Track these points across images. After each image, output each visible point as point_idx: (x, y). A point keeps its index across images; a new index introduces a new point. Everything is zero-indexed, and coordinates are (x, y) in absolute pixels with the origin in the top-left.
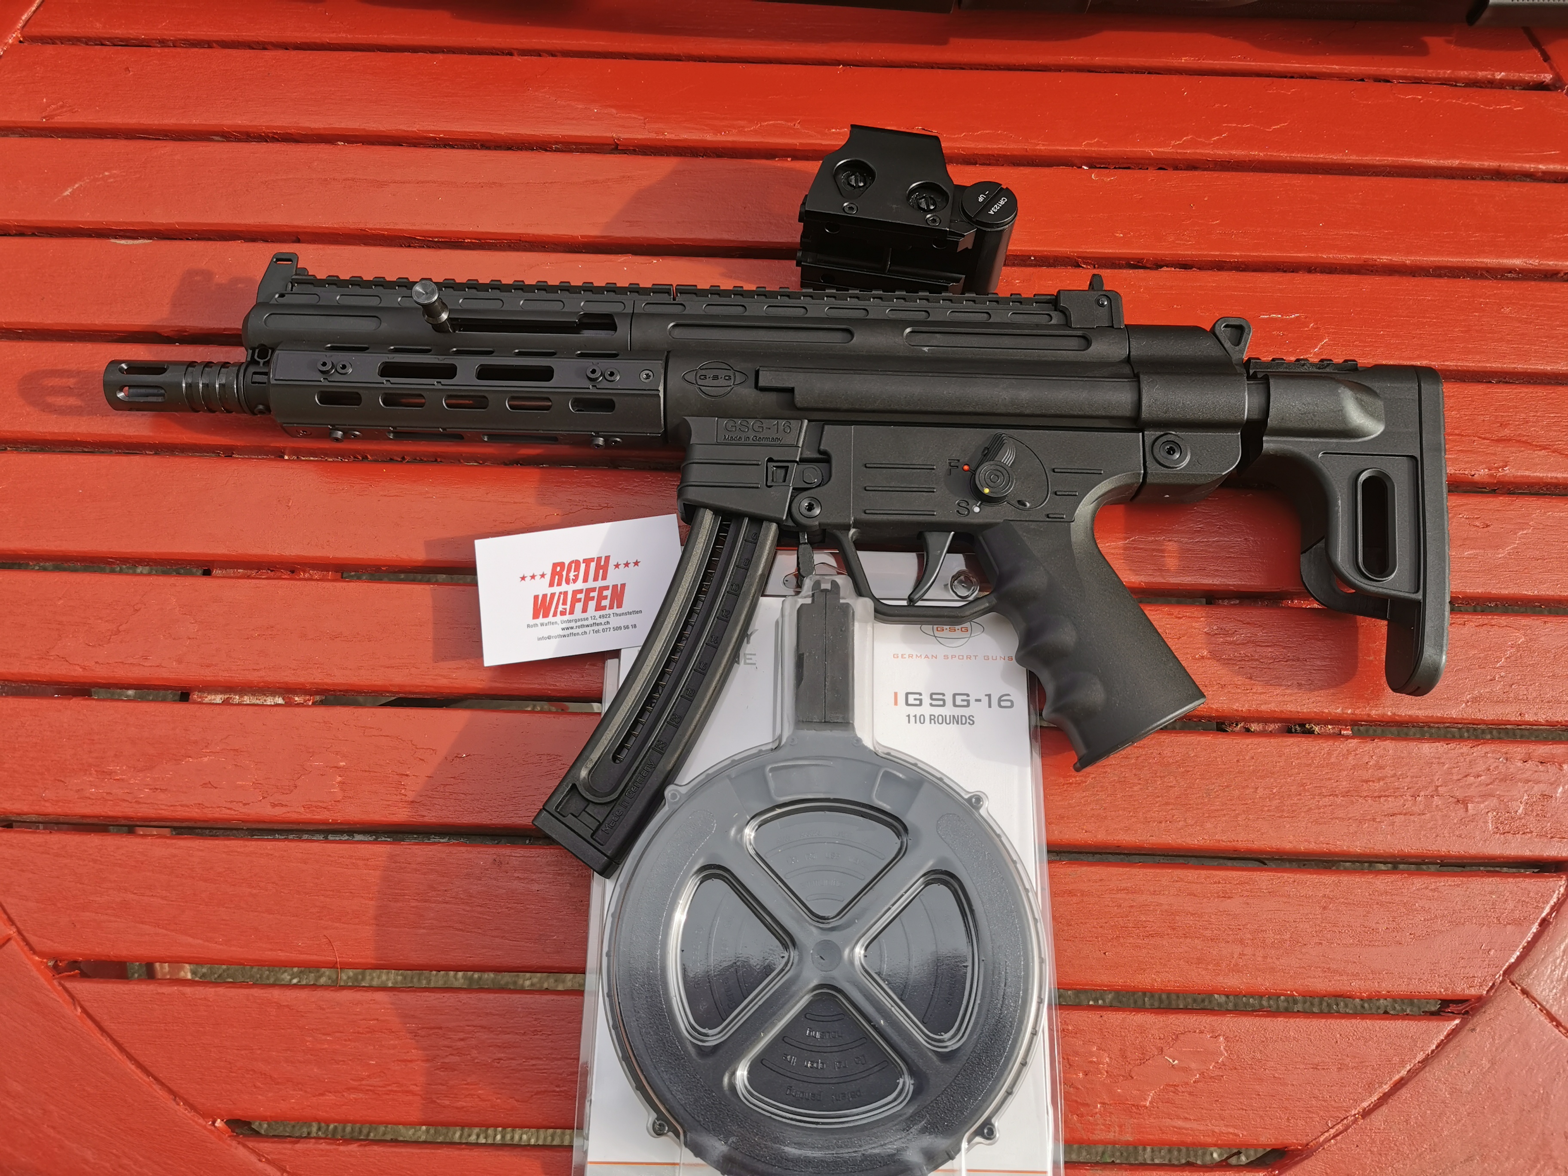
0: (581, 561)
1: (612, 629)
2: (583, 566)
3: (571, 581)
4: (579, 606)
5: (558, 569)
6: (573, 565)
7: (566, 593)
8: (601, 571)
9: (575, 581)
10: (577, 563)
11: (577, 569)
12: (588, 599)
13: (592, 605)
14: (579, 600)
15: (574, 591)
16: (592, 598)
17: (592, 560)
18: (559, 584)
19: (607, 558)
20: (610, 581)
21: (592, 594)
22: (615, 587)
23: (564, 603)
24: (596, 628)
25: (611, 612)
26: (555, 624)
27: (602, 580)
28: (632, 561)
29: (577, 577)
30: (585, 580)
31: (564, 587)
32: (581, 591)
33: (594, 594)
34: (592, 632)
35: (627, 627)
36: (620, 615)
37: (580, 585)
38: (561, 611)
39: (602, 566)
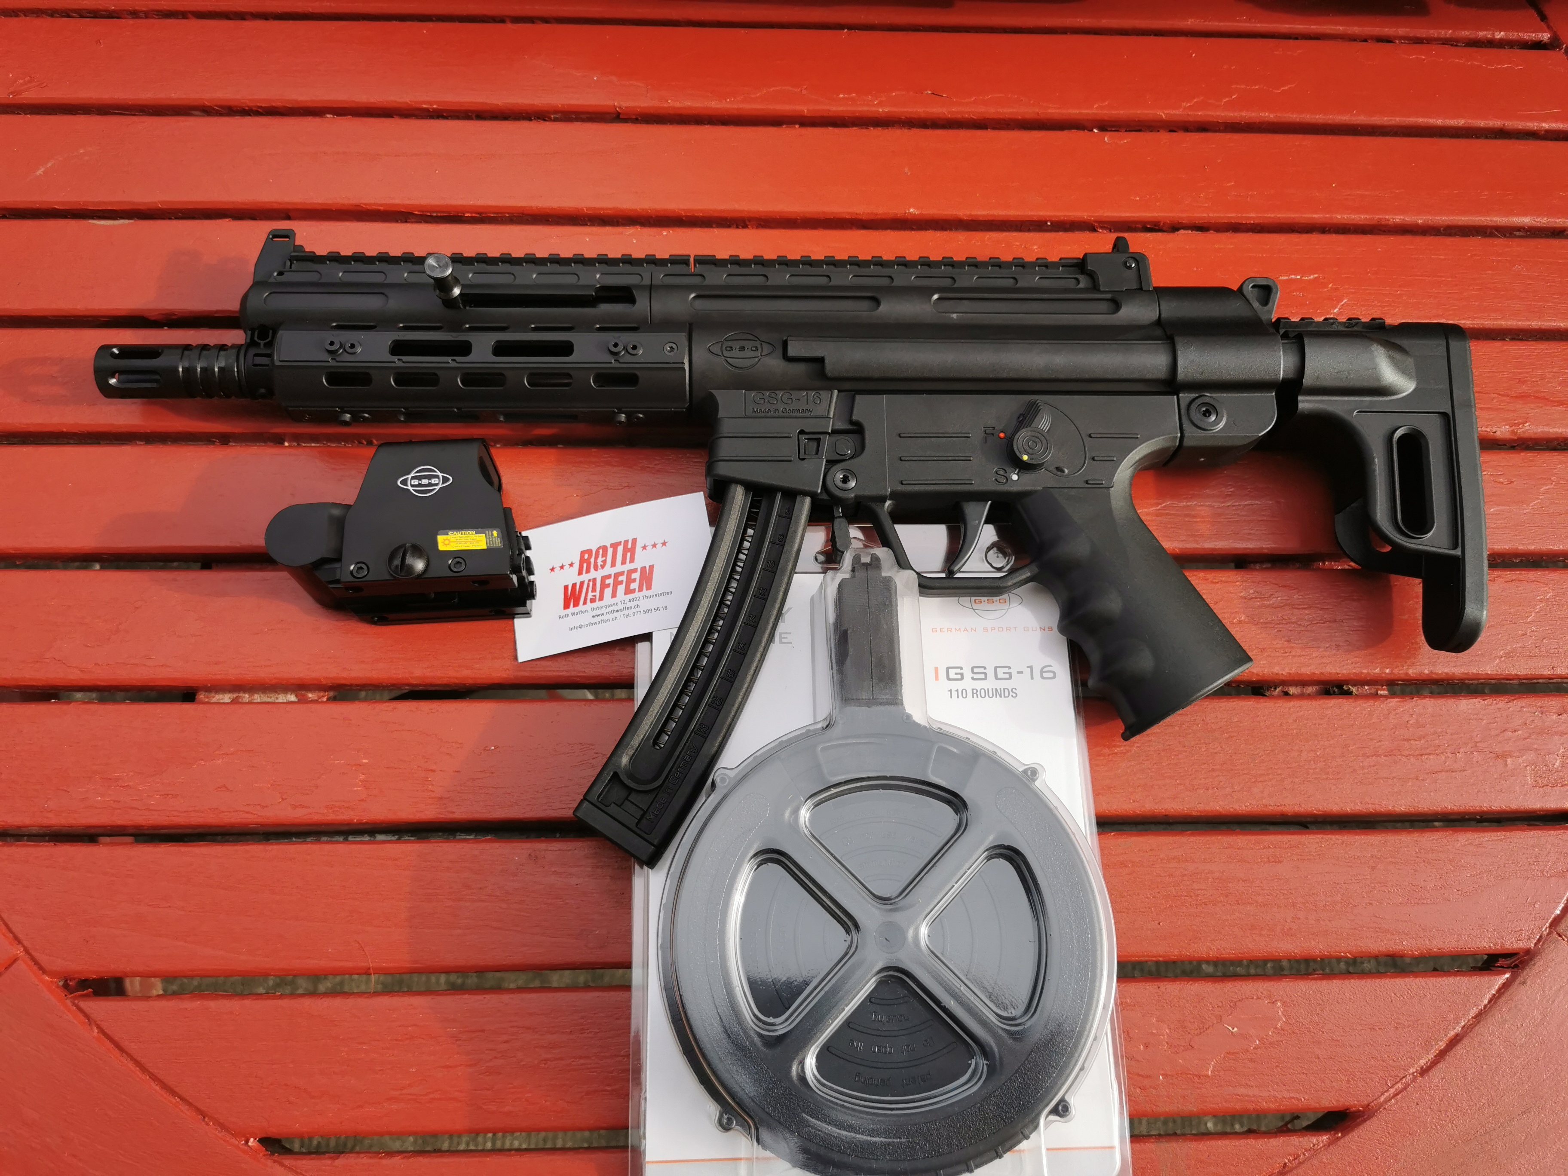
0: (609, 546)
1: (642, 612)
2: (610, 551)
3: (599, 567)
4: (608, 592)
5: (586, 556)
6: (601, 551)
7: (594, 580)
8: (629, 554)
9: (603, 567)
10: (605, 548)
11: (605, 555)
12: (617, 583)
13: (621, 589)
14: (608, 586)
15: (602, 577)
16: (621, 583)
17: (619, 543)
18: (588, 571)
19: (634, 541)
20: (638, 564)
21: (620, 578)
22: (643, 569)
23: (594, 590)
24: (626, 612)
25: (641, 594)
26: (585, 612)
27: (630, 562)
28: (659, 541)
29: (604, 562)
30: (613, 564)
31: (593, 574)
32: (609, 576)
33: (623, 578)
34: (622, 616)
35: (658, 609)
36: (650, 597)
37: (608, 570)
38: (591, 599)
39: (630, 549)
